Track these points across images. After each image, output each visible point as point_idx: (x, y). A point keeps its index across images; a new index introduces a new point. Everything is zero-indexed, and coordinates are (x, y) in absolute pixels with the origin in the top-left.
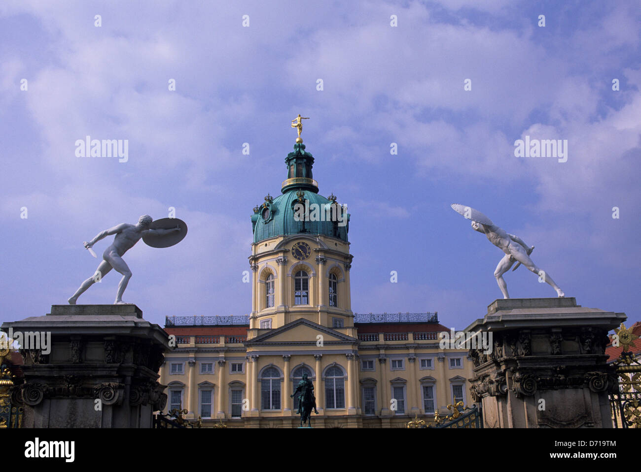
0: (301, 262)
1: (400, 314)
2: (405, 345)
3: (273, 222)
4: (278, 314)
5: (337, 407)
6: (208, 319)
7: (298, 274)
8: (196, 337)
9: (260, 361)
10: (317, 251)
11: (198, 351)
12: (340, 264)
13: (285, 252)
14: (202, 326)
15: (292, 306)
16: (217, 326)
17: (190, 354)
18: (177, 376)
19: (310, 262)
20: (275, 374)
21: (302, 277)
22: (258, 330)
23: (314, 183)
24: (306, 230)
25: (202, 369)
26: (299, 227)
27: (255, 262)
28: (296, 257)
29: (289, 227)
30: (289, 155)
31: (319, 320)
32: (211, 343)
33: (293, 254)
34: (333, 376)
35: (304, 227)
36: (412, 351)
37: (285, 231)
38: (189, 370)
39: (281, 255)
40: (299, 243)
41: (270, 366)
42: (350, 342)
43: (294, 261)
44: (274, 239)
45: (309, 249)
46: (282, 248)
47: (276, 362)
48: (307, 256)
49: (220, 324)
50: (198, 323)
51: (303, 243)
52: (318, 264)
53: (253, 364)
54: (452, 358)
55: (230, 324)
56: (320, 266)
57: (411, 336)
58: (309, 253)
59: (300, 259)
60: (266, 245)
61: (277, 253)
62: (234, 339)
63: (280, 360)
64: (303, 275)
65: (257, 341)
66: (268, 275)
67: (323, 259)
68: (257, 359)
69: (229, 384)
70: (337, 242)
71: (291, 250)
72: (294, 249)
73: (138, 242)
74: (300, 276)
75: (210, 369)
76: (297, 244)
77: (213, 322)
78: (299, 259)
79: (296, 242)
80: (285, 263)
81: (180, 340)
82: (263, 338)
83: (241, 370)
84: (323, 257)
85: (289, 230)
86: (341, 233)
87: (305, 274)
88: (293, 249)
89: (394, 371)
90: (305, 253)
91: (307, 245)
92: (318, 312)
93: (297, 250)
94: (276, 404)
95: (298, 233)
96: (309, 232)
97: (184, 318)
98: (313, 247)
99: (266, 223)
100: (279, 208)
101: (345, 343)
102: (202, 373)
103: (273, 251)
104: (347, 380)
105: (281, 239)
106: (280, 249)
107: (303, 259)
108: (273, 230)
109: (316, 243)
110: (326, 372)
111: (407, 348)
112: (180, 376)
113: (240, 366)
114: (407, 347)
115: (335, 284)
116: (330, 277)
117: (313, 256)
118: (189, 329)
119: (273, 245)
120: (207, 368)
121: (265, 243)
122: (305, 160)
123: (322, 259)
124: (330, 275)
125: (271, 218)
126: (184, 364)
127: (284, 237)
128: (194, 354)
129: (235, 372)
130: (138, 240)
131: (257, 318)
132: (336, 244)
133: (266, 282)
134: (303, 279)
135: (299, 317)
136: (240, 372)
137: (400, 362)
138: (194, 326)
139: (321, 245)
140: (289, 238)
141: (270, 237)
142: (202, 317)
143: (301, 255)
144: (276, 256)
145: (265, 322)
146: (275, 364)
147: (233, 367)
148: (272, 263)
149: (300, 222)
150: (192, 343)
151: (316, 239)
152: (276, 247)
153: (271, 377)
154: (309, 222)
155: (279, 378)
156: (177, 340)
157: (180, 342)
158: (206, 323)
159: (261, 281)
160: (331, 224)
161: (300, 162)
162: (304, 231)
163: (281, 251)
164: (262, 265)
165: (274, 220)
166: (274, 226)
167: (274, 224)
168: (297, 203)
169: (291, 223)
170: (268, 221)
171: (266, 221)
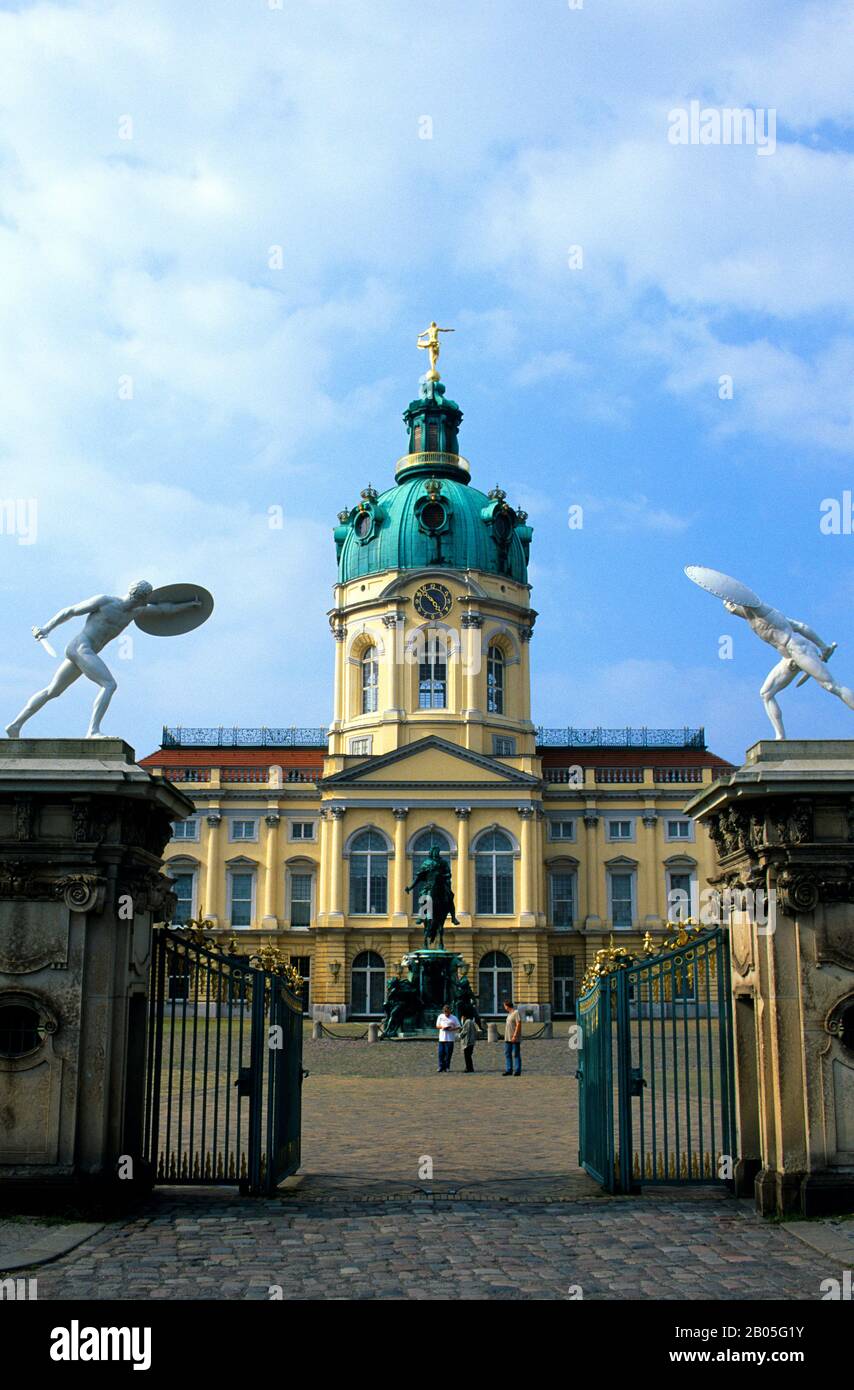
1: (629, 731)
2: (637, 791)
3: (377, 543)
4: (384, 727)
5: (498, 911)
6: (245, 733)
8: (223, 769)
9: (348, 817)
10: (465, 602)
11: (225, 796)
12: (509, 628)
13: (401, 602)
14: (235, 748)
15: (413, 711)
17: (211, 802)
18: (185, 844)
19: (449, 621)
20: (377, 844)
22: (346, 757)
23: (462, 464)
24: (443, 558)
25: (235, 832)
26: (430, 551)
27: (341, 621)
28: (421, 613)
29: (409, 552)
30: (411, 405)
31: (466, 740)
32: (251, 782)
33: (417, 606)
34: (492, 850)
35: (439, 553)
36: (650, 805)
37: (402, 561)
38: (209, 833)
39: (393, 608)
40: (428, 586)
41: (366, 830)
42: (526, 784)
43: (419, 622)
44: (379, 576)
45: (449, 596)
46: (395, 596)
47: (380, 822)
48: (445, 612)
49: (271, 743)
50: (227, 741)
51: (438, 586)
53: (335, 824)
55: (289, 745)
57: (648, 774)
58: (449, 606)
59: (430, 618)
60: (363, 588)
61: (384, 605)
62: (297, 775)
63: (388, 818)
65: (342, 779)
66: (365, 648)
67: (476, 618)
68: (341, 815)
69: (286, 862)
70: (506, 585)
71: (412, 598)
72: (418, 598)
73: (127, 628)
75: (250, 832)
76: (424, 588)
77: (256, 740)
78: (428, 617)
79: (422, 583)
81: (190, 775)
82: (354, 774)
83: (311, 835)
84: (477, 615)
85: (409, 558)
86: (513, 569)
88: (416, 597)
89: (613, 843)
90: (441, 604)
91: (444, 589)
92: (465, 724)
93: (424, 599)
94: (378, 904)
95: (427, 565)
96: (450, 562)
97: (200, 731)
98: (458, 592)
99: (363, 545)
100: (390, 515)
101: (517, 786)
102: (235, 840)
103: (376, 600)
104: (520, 859)
105: (393, 577)
106: (393, 596)
107: (437, 617)
108: (376, 559)
109: (463, 585)
110: (479, 842)
111: (641, 798)
112: (192, 845)
113: (309, 829)
114: (639, 796)
115: (499, 667)
116: (490, 655)
117: (457, 612)
118: (208, 753)
119: (376, 588)
120: (243, 830)
121: (360, 584)
122: (444, 417)
123: (474, 618)
124: (491, 649)
125: (373, 534)
126: (198, 822)
127: (399, 572)
128: (218, 802)
129: (298, 840)
130: (127, 625)
131: (343, 733)
132: (503, 588)
133: (361, 663)
135: (426, 734)
136: (308, 840)
137: (626, 825)
138: (219, 748)
139: (472, 590)
140: (409, 576)
141: (372, 571)
142: (235, 730)
143: (433, 609)
144: (382, 610)
145: (358, 741)
146: (376, 825)
147: (294, 831)
148: (371, 625)
149: (432, 544)
150: (214, 781)
151: (463, 578)
152: (383, 593)
153: (369, 851)
154: (450, 544)
155: (384, 852)
156: (184, 775)
157: (190, 779)
158: (244, 741)
159: (352, 661)
160: (494, 547)
161: (432, 419)
162: (439, 561)
163: (392, 601)
164: (354, 628)
165: (378, 540)
166: (379, 550)
167: (379, 547)
168: (426, 504)
169: (413, 545)
170: (367, 540)
171: (363, 540)
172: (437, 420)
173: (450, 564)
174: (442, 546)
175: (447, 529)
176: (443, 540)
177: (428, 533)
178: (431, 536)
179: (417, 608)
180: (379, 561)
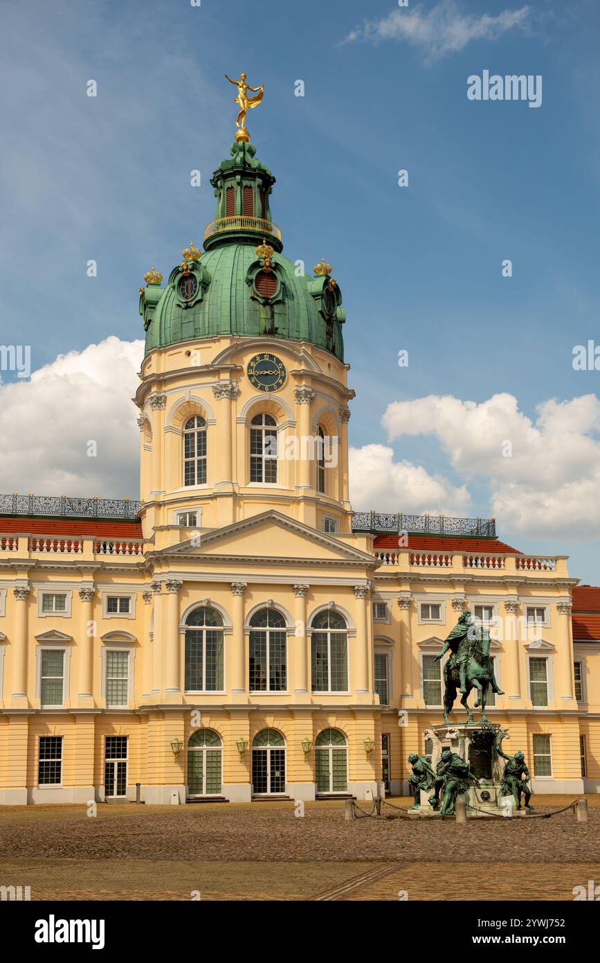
0: (267, 395)
1: (428, 517)
2: (447, 576)
3: (204, 306)
4: (218, 499)
6: (43, 501)
7: (255, 420)
9: (185, 592)
10: (298, 376)
11: (34, 567)
12: (332, 406)
13: (235, 371)
14: (32, 517)
15: (247, 483)
16: (60, 519)
17: (19, 572)
19: (285, 395)
20: (213, 620)
21: (264, 428)
23: (275, 232)
24: (277, 329)
25: (45, 605)
26: (263, 321)
27: (160, 388)
28: (255, 384)
29: (240, 320)
30: (223, 163)
31: (300, 514)
32: (62, 552)
33: (250, 376)
34: (327, 628)
35: (273, 325)
37: (234, 328)
39: (224, 378)
40: (262, 356)
43: (252, 393)
44: (209, 342)
45: (283, 369)
46: (228, 363)
48: (279, 385)
49: (71, 514)
50: (23, 510)
51: (271, 357)
52: (300, 403)
53: (172, 597)
56: (304, 408)
57: (456, 559)
58: (283, 378)
59: (265, 390)
60: (188, 354)
61: (217, 372)
64: (267, 424)
65: (179, 552)
66: (190, 416)
67: (309, 393)
68: (179, 588)
69: (102, 638)
70: (331, 362)
71: (245, 367)
72: (252, 368)
74: (260, 423)
75: (61, 606)
76: (258, 358)
77: (55, 510)
78: (262, 389)
79: (256, 353)
80: (232, 395)
82: (193, 546)
83: (129, 610)
84: (310, 390)
85: (240, 326)
86: (336, 347)
87: (270, 421)
88: (250, 367)
89: (424, 625)
90: (275, 376)
91: (278, 361)
92: (299, 500)
93: (258, 370)
95: (260, 334)
96: (282, 334)
98: (291, 366)
99: (187, 308)
103: (207, 366)
105: (225, 344)
106: (224, 365)
108: (204, 324)
109: (296, 358)
114: (448, 581)
117: (292, 385)
119: (205, 354)
121: (184, 349)
122: (259, 181)
123: (307, 393)
124: (318, 427)
125: (200, 297)
127: (232, 339)
128: (27, 572)
129: (111, 615)
131: (165, 503)
132: (329, 365)
133: (183, 432)
134: (268, 432)
136: (124, 615)
137: (435, 608)
139: (307, 363)
140: (244, 344)
141: (198, 337)
143: (267, 380)
144: (215, 378)
145: (186, 513)
146: (214, 600)
147: (109, 604)
148: (202, 393)
149: (265, 313)
151: (297, 351)
152: (214, 360)
153: (205, 627)
154: (282, 314)
159: (173, 430)
160: (323, 322)
161: (248, 182)
162: (272, 331)
163: (225, 369)
164: (176, 394)
165: (207, 303)
166: (207, 315)
167: (207, 311)
168: (261, 269)
169: (245, 312)
170: (193, 303)
171: (187, 302)
172: (252, 182)
173: (283, 336)
174: (276, 316)
175: (280, 298)
176: (277, 309)
177: (262, 301)
178: (264, 304)
179: (250, 379)
180: (207, 325)
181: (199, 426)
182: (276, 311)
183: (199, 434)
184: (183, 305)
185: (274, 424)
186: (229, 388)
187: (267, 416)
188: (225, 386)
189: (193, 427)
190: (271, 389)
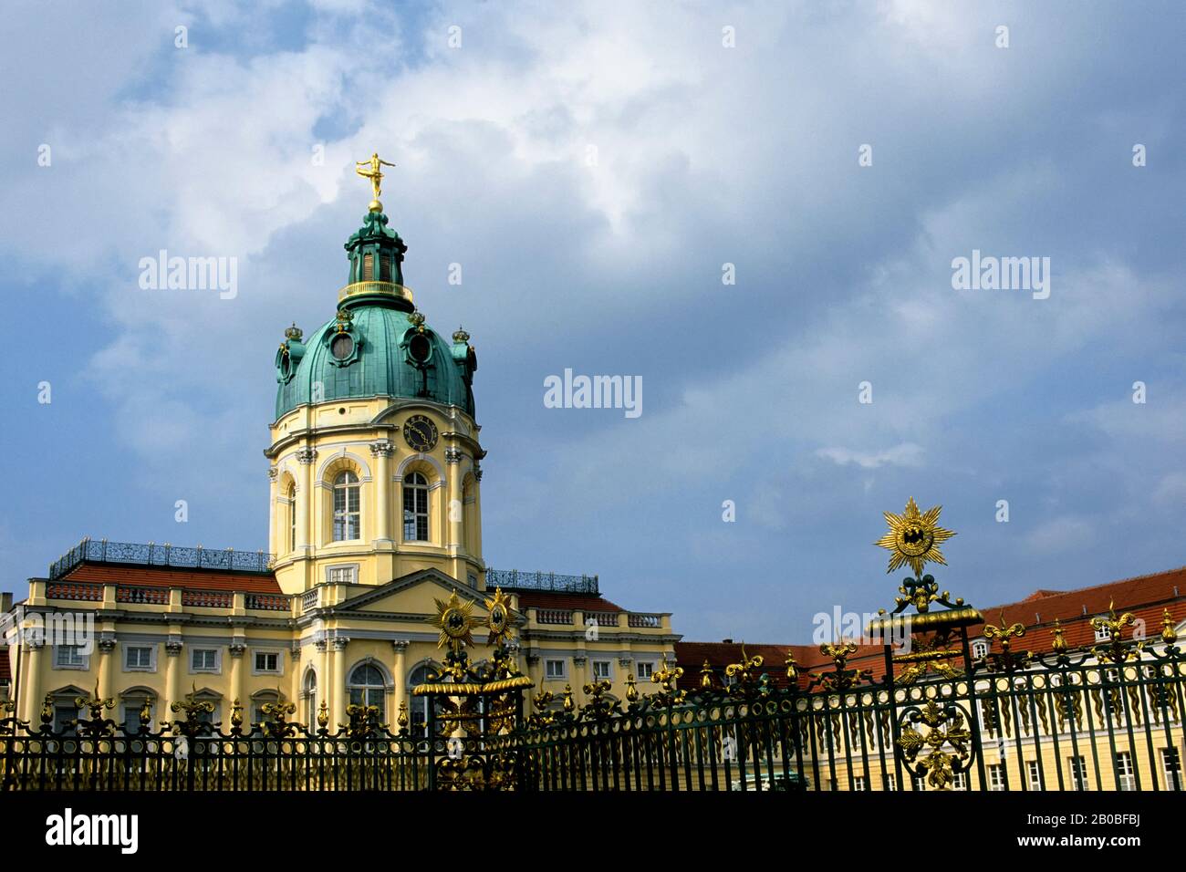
0: (421, 456)
1: (539, 575)
3: (360, 367)
4: (377, 556)
6: (179, 552)
7: (408, 479)
8: (183, 590)
9: (349, 648)
10: (449, 438)
11: (188, 621)
13: (391, 430)
14: (167, 568)
15: (403, 542)
16: (199, 570)
17: (171, 627)
18: (140, 674)
19: (436, 456)
20: (375, 678)
21: (415, 486)
24: (429, 392)
25: (194, 662)
26: (417, 383)
27: (310, 443)
28: (410, 444)
29: (397, 382)
31: (455, 571)
32: (213, 606)
33: (406, 436)
35: (425, 386)
37: (391, 389)
39: (382, 437)
40: (416, 417)
41: (368, 662)
42: (515, 621)
43: (408, 453)
44: (365, 401)
45: (436, 430)
46: (386, 423)
47: (379, 654)
48: (432, 446)
50: (159, 560)
51: (425, 418)
52: (449, 464)
53: (338, 656)
54: (641, 661)
55: (226, 568)
56: (454, 467)
58: (436, 440)
59: (419, 450)
60: (342, 411)
61: (377, 431)
62: (254, 601)
63: (387, 650)
64: (418, 483)
65: (348, 609)
66: (341, 472)
67: (458, 455)
68: (345, 645)
69: (252, 696)
71: (402, 427)
72: (408, 429)
74: (412, 482)
75: (211, 662)
76: (413, 420)
77: (191, 561)
78: (417, 449)
79: (410, 414)
80: (390, 453)
81: (138, 595)
82: (360, 603)
83: (274, 667)
84: (459, 452)
85: (397, 388)
87: (421, 481)
88: (406, 427)
90: (428, 436)
91: (431, 423)
92: (450, 559)
93: (413, 431)
95: (415, 396)
96: (434, 397)
97: (128, 547)
98: (444, 429)
99: (340, 367)
100: (369, 340)
102: (195, 671)
103: (365, 425)
105: (385, 404)
106: (382, 425)
108: (360, 383)
109: (447, 420)
112: (147, 675)
113: (272, 660)
117: (443, 448)
118: (140, 573)
119: (371, 411)
120: (204, 660)
121: (338, 407)
123: (456, 455)
124: (464, 484)
125: (355, 358)
126: (155, 649)
127: (389, 400)
128: (179, 627)
129: (260, 672)
131: (316, 559)
133: (333, 488)
134: (419, 491)
135: (417, 567)
136: (272, 672)
137: (559, 664)
138: (150, 567)
139: (456, 426)
140: (401, 405)
141: (361, 394)
142: (167, 548)
143: (422, 442)
144: (372, 437)
145: (340, 569)
146: (376, 657)
147: (258, 662)
148: (358, 451)
149: (418, 376)
150: (174, 603)
151: (450, 414)
152: (374, 420)
153: (367, 685)
154: (434, 378)
155: (381, 686)
156: (131, 595)
157: (138, 600)
158: (176, 561)
159: (324, 485)
160: (463, 388)
161: (387, 251)
162: (423, 394)
163: (382, 429)
164: (328, 451)
165: (362, 363)
166: (363, 375)
167: (362, 371)
168: (414, 336)
169: (401, 375)
170: (348, 362)
171: (342, 361)
172: (389, 251)
173: (435, 398)
174: (428, 380)
175: (431, 363)
177: (416, 365)
178: (418, 368)
179: (406, 438)
180: (363, 384)
181: (350, 481)
182: (428, 375)
183: (351, 490)
184: (337, 364)
185: (424, 483)
186: (388, 447)
187: (418, 476)
188: (385, 445)
189: (344, 482)
190: (425, 450)
